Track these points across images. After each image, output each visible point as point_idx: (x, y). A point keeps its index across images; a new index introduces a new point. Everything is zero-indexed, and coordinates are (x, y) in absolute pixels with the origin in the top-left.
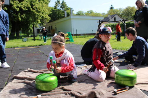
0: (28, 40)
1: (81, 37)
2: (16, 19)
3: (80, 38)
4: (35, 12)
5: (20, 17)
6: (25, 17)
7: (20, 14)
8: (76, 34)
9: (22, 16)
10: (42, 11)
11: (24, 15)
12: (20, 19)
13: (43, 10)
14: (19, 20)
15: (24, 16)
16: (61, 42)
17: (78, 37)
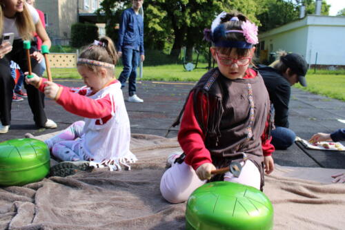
0: (196, 68)
1: (326, 74)
2: (180, 21)
3: (323, 74)
4: (221, 6)
5: (188, 17)
6: (200, 18)
7: (189, 10)
8: (314, 63)
9: (194, 15)
10: (239, 4)
11: (198, 12)
12: (188, 21)
13: (241, 3)
14: (186, 23)
15: (198, 15)
16: (91, 61)
17: (318, 71)
